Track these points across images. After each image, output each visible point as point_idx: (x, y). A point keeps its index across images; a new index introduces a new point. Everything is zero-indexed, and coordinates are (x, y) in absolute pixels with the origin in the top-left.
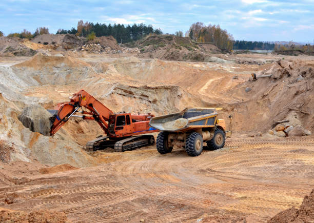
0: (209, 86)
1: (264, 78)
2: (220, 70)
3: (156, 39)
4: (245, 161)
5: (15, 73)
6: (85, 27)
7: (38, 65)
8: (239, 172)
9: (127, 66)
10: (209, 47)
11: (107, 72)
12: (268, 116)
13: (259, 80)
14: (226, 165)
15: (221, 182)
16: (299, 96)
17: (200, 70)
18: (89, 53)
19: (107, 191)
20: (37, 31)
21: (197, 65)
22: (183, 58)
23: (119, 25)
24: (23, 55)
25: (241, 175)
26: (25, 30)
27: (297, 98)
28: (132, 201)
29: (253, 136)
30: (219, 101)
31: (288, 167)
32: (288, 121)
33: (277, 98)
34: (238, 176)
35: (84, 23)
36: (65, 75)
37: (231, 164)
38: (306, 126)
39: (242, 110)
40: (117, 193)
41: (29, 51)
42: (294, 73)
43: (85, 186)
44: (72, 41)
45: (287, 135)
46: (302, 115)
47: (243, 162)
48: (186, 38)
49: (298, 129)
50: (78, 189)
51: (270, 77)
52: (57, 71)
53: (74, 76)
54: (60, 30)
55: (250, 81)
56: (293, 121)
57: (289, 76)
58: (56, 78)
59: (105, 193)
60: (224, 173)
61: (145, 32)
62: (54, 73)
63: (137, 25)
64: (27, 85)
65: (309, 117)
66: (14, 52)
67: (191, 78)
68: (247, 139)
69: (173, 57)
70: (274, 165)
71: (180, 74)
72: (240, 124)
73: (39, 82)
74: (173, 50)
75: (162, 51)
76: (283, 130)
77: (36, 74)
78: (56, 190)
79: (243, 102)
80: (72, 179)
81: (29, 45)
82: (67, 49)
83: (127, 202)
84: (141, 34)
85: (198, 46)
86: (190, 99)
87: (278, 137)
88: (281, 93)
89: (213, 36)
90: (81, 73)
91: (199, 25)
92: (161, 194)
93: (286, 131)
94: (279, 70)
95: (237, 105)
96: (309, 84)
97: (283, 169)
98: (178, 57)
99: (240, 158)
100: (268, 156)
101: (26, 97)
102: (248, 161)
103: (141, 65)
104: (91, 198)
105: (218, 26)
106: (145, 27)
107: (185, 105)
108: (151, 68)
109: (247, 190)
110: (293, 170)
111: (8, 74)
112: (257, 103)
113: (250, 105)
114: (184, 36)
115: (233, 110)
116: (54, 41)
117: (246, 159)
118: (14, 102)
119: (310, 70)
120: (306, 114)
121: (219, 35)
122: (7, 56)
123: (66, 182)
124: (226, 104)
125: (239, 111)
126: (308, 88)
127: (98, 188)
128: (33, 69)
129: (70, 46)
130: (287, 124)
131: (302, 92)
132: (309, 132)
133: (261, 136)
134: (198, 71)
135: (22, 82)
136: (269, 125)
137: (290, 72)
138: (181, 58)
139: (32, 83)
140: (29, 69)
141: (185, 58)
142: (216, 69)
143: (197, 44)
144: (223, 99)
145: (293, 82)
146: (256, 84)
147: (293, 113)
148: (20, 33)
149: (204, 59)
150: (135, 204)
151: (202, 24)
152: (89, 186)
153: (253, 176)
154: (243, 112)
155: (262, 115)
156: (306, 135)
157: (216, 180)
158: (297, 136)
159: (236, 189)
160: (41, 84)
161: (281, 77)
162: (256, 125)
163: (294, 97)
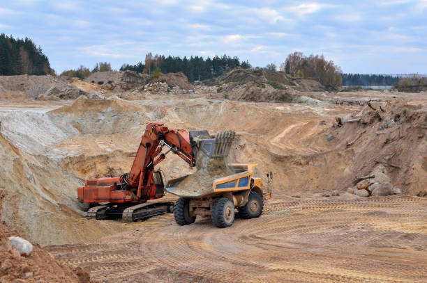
0: (287, 134)
1: (351, 123)
2: (308, 113)
3: (242, 74)
4: (301, 226)
5: (52, 120)
6: (155, 60)
7: (80, 111)
8: (288, 239)
9: (191, 109)
10: (309, 83)
11: (166, 118)
12: (351, 171)
13: (345, 126)
14: (277, 230)
15: (261, 251)
16: (389, 146)
17: (283, 114)
18: (153, 94)
19: (122, 261)
20: (97, 67)
21: (281, 108)
22: (266, 99)
23: (197, 58)
24: (70, 98)
25: (289, 242)
26: (82, 67)
27: (386, 147)
28: (148, 272)
29: (328, 196)
30: (291, 152)
31: (351, 233)
32: (373, 177)
33: (363, 148)
34: (284, 244)
35: (154, 56)
36: (112, 122)
37: (284, 229)
38: (396, 183)
39: (320, 163)
40: (133, 263)
41: (77, 93)
42: (387, 116)
43: (99, 255)
44: (133, 79)
45: (370, 194)
46: (392, 169)
47: (299, 226)
48: (281, 72)
49: (384, 187)
50: (90, 259)
51: (358, 122)
52: (103, 118)
53: (122, 123)
54: (125, 65)
55: (333, 126)
56: (380, 176)
57: (380, 120)
58: (102, 125)
59: (119, 263)
60: (269, 240)
61: (229, 66)
62: (99, 120)
63: (220, 57)
64: (65, 135)
65: (400, 171)
66: (60, 94)
67: (269, 124)
68: (319, 199)
69: (253, 97)
70: (336, 230)
71: (256, 119)
72: (316, 181)
73: (81, 131)
74: (254, 88)
75: (240, 90)
76: (367, 189)
77: (77, 121)
78: (64, 259)
79: (322, 153)
80: (87, 247)
81: (79, 85)
82: (127, 89)
83: (142, 274)
84: (224, 68)
85: (294, 82)
86: (255, 150)
87: (359, 197)
88: (368, 141)
89: (315, 69)
90: (132, 119)
91: (297, 55)
92: (185, 264)
93: (370, 189)
94: (370, 113)
95: (313, 158)
96: (403, 130)
97: (343, 236)
98: (259, 97)
99: (297, 222)
100: (333, 220)
101: (56, 150)
102: (305, 226)
103: (208, 108)
104: (102, 268)
105: (322, 56)
106: (229, 60)
107: (249, 157)
108: (221, 111)
109: (287, 260)
110: (355, 237)
111: (43, 122)
112: (339, 154)
113: (329, 157)
114: (278, 69)
115: (308, 163)
116: (110, 79)
117: (305, 224)
118: (35, 156)
119: (405, 112)
120: (396, 168)
121: (322, 67)
122: (52, 99)
123: (80, 251)
124: (300, 155)
125: (316, 164)
126: (401, 135)
127: (114, 258)
128: (73, 115)
129: (130, 86)
130: (371, 181)
131: (393, 140)
132: (399, 191)
133: (338, 195)
134: (281, 115)
135: (60, 131)
136: (351, 182)
137: (382, 115)
138: (263, 99)
139: (71, 132)
140: (69, 115)
141: (269, 98)
142: (303, 112)
143: (293, 80)
144: (297, 149)
145: (383, 128)
146: (342, 131)
147: (380, 167)
148: (76, 70)
149: (292, 99)
150: (151, 276)
151: (301, 54)
152: (103, 255)
153: (303, 244)
154: (320, 166)
155: (343, 170)
156: (395, 194)
157: (256, 248)
158: (382, 195)
159: (274, 259)
160: (82, 133)
161: (372, 122)
162: (336, 182)
163: (383, 147)
